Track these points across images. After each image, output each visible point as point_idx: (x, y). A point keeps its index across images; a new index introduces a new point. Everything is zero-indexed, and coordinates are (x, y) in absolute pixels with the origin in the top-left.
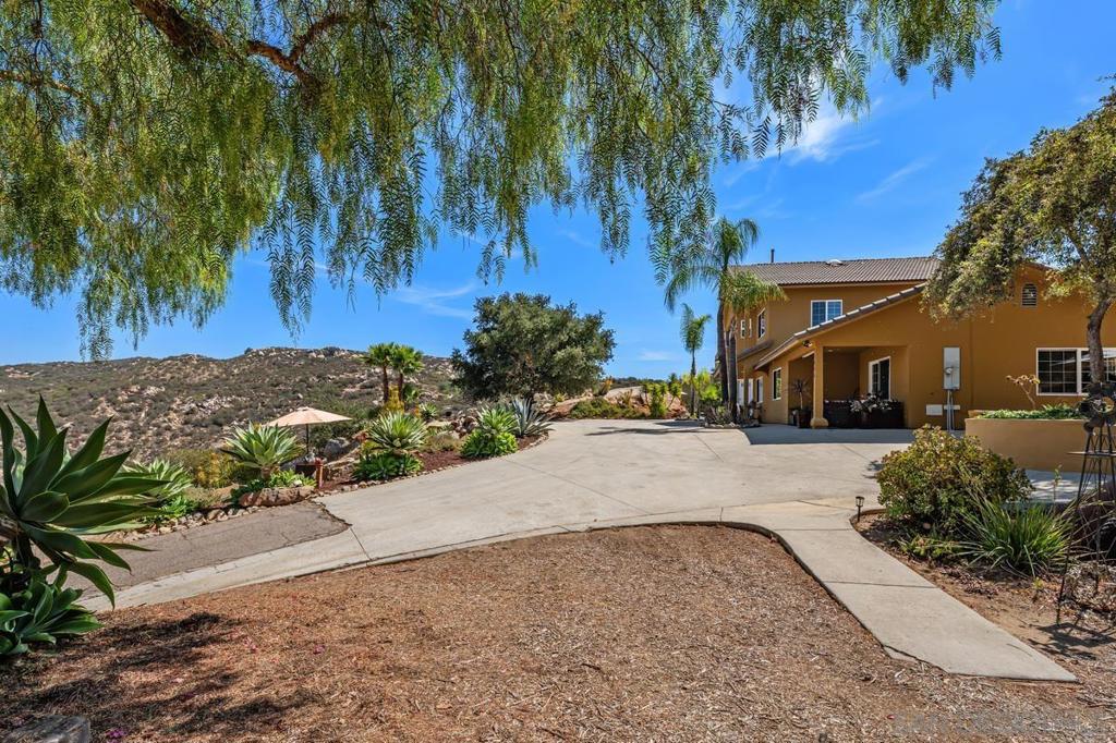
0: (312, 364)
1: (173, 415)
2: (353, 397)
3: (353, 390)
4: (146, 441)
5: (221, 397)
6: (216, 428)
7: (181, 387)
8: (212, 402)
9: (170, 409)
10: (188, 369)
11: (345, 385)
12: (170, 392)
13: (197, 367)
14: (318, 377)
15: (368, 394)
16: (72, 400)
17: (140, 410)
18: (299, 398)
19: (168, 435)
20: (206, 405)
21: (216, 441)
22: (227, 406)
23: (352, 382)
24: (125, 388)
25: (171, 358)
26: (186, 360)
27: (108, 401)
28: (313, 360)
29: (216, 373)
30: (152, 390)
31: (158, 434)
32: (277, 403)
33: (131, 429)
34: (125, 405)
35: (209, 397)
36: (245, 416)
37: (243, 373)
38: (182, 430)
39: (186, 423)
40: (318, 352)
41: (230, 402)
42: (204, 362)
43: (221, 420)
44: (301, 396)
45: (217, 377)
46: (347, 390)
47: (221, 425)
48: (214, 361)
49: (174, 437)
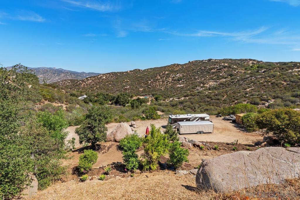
0: (203, 64)
1: (170, 78)
2: (214, 73)
3: (214, 71)
4: (164, 84)
5: (180, 73)
6: (178, 81)
7: (172, 71)
8: (178, 75)
9: (170, 77)
10: (175, 67)
11: (212, 69)
12: (170, 73)
13: (176, 67)
14: (204, 67)
15: (219, 72)
16: (154, 75)
17: (164, 77)
18: (198, 74)
19: (169, 83)
20: (177, 76)
21: (178, 85)
22: (181, 76)
23: (214, 68)
24: (162, 72)
25: (172, 65)
26: (174, 65)
27: (159, 75)
28: (204, 62)
29: (180, 68)
30: (167, 72)
31: (167, 83)
32: (193, 75)
33: (162, 81)
34: (161, 76)
35: (178, 74)
36: (185, 78)
37: (186, 67)
38: (171, 82)
39: (172, 80)
40: (205, 61)
41: (182, 75)
42: (178, 65)
43: (180, 79)
44: (199, 73)
45: (180, 69)
46: (212, 71)
47: (179, 81)
48: (180, 65)
49: (170, 83)
